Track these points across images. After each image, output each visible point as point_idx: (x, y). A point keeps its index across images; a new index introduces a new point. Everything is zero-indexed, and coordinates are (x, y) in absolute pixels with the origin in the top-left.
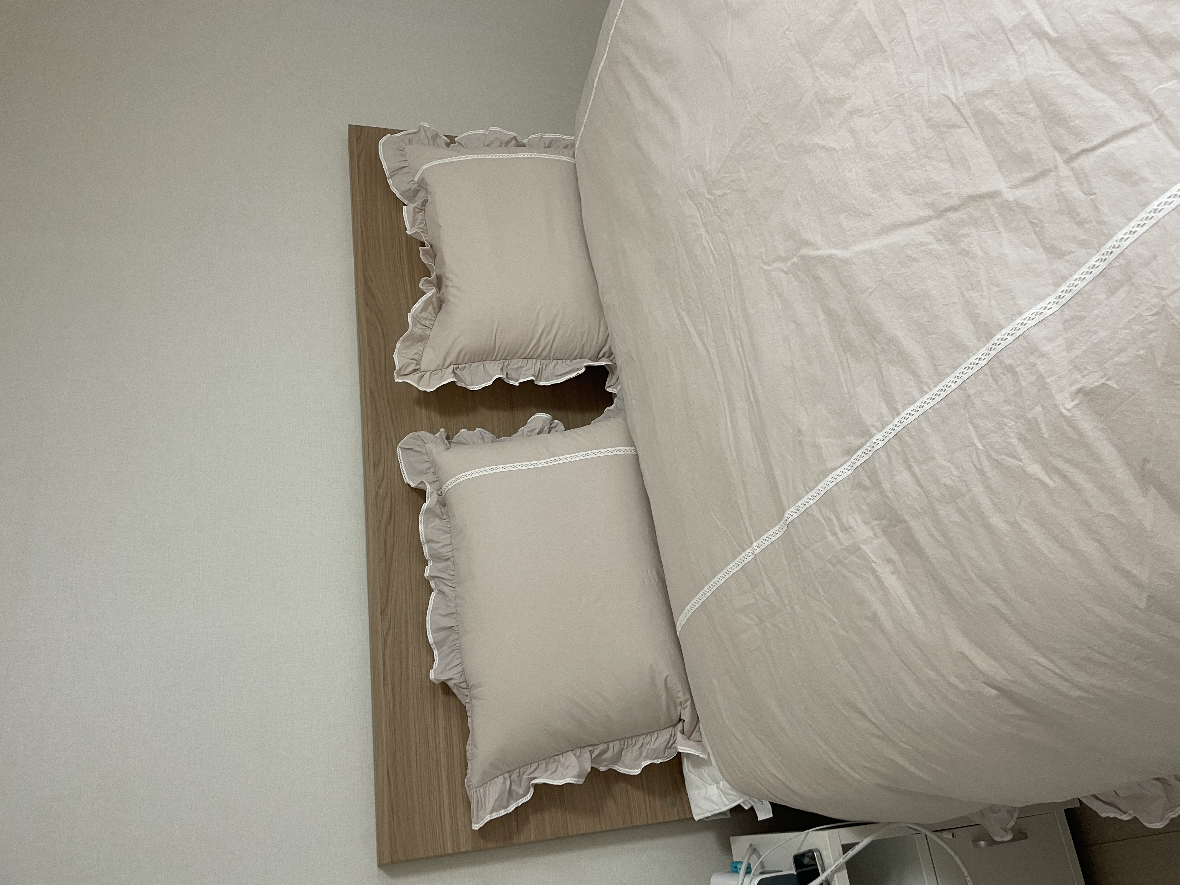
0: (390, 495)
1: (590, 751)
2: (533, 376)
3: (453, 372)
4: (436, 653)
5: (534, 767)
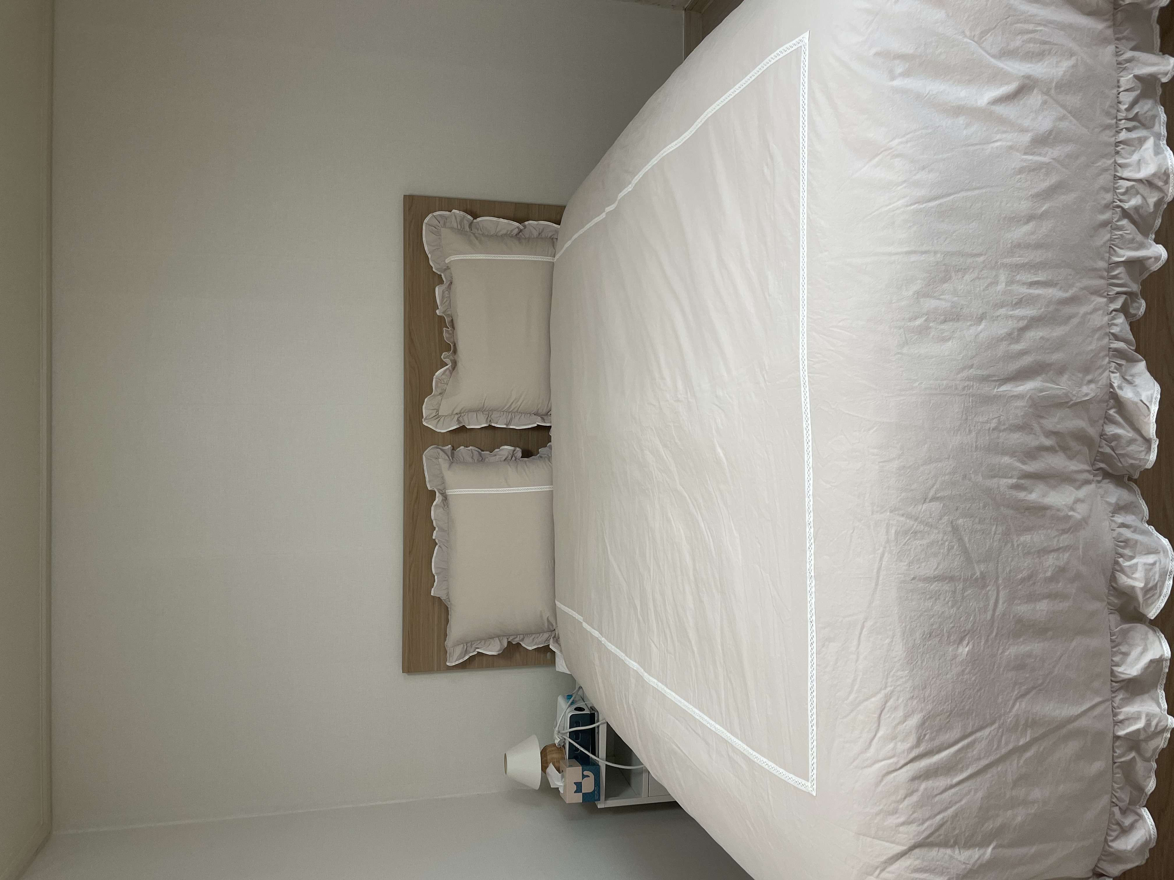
0: (417, 485)
1: (507, 638)
2: (505, 424)
3: (458, 420)
4: (436, 577)
5: (479, 642)
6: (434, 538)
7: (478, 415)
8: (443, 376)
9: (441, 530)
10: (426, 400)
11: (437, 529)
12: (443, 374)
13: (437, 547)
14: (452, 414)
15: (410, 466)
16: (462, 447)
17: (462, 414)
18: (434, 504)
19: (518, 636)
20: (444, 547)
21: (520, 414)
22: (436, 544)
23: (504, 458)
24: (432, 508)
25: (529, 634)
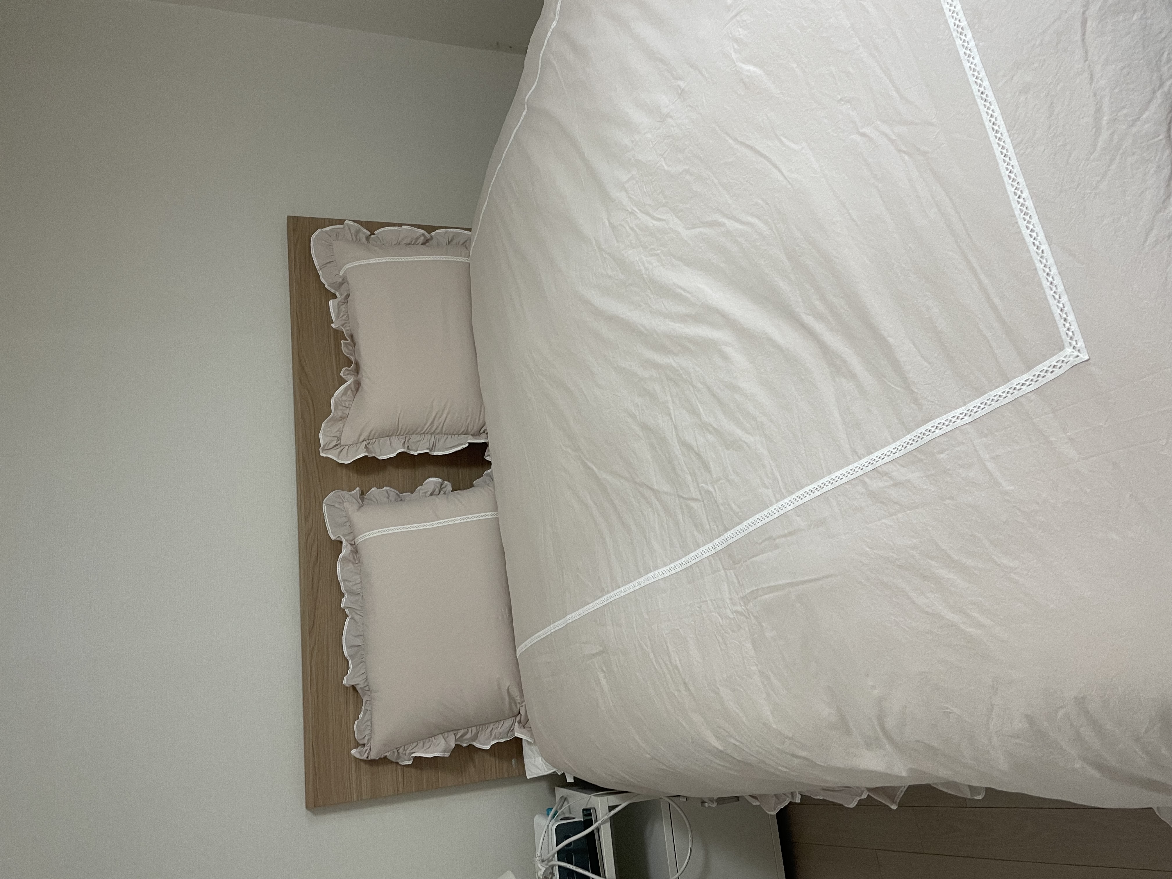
0: (316, 542)
1: (454, 734)
2: (428, 449)
3: (366, 447)
4: (350, 661)
5: (414, 745)
6: (342, 606)
7: (392, 440)
8: (344, 398)
9: (352, 593)
10: (323, 425)
11: (346, 596)
12: (343, 395)
13: (348, 619)
14: (357, 442)
15: (306, 518)
16: (374, 489)
17: (371, 441)
18: (341, 556)
19: (470, 730)
20: (357, 617)
21: (446, 436)
22: (347, 616)
23: (430, 493)
24: (339, 564)
25: (485, 724)
